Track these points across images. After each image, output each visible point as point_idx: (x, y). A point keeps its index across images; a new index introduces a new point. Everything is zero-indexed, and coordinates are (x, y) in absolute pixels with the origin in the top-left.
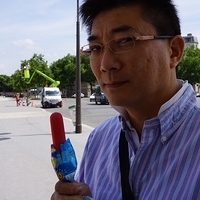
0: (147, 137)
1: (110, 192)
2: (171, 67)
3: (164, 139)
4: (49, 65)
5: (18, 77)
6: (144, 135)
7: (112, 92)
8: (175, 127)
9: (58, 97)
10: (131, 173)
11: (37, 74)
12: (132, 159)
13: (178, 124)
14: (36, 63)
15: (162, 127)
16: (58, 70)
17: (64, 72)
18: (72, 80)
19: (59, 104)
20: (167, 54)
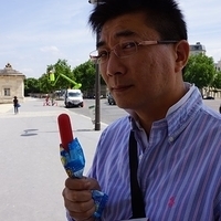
0: (155, 138)
1: (120, 187)
2: (176, 71)
3: (171, 139)
4: (72, 69)
5: (45, 79)
6: (152, 135)
7: (118, 96)
8: (182, 128)
9: (80, 98)
10: (139, 170)
11: (61, 77)
12: (141, 157)
13: (185, 125)
14: (60, 67)
15: (170, 128)
16: (80, 74)
17: (85, 75)
18: (93, 83)
19: (81, 105)
20: (172, 58)
